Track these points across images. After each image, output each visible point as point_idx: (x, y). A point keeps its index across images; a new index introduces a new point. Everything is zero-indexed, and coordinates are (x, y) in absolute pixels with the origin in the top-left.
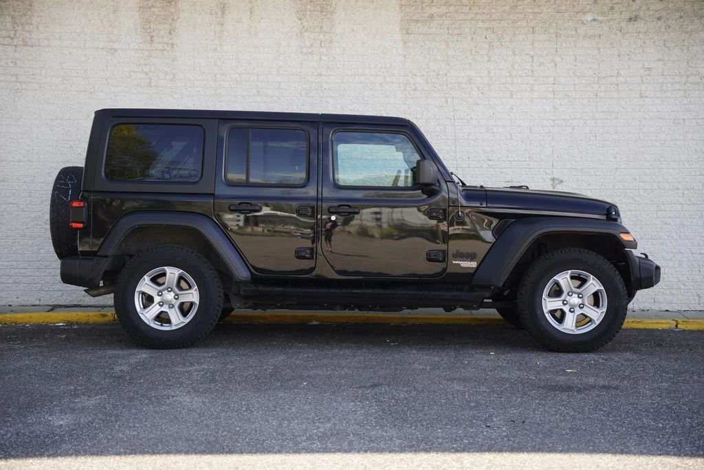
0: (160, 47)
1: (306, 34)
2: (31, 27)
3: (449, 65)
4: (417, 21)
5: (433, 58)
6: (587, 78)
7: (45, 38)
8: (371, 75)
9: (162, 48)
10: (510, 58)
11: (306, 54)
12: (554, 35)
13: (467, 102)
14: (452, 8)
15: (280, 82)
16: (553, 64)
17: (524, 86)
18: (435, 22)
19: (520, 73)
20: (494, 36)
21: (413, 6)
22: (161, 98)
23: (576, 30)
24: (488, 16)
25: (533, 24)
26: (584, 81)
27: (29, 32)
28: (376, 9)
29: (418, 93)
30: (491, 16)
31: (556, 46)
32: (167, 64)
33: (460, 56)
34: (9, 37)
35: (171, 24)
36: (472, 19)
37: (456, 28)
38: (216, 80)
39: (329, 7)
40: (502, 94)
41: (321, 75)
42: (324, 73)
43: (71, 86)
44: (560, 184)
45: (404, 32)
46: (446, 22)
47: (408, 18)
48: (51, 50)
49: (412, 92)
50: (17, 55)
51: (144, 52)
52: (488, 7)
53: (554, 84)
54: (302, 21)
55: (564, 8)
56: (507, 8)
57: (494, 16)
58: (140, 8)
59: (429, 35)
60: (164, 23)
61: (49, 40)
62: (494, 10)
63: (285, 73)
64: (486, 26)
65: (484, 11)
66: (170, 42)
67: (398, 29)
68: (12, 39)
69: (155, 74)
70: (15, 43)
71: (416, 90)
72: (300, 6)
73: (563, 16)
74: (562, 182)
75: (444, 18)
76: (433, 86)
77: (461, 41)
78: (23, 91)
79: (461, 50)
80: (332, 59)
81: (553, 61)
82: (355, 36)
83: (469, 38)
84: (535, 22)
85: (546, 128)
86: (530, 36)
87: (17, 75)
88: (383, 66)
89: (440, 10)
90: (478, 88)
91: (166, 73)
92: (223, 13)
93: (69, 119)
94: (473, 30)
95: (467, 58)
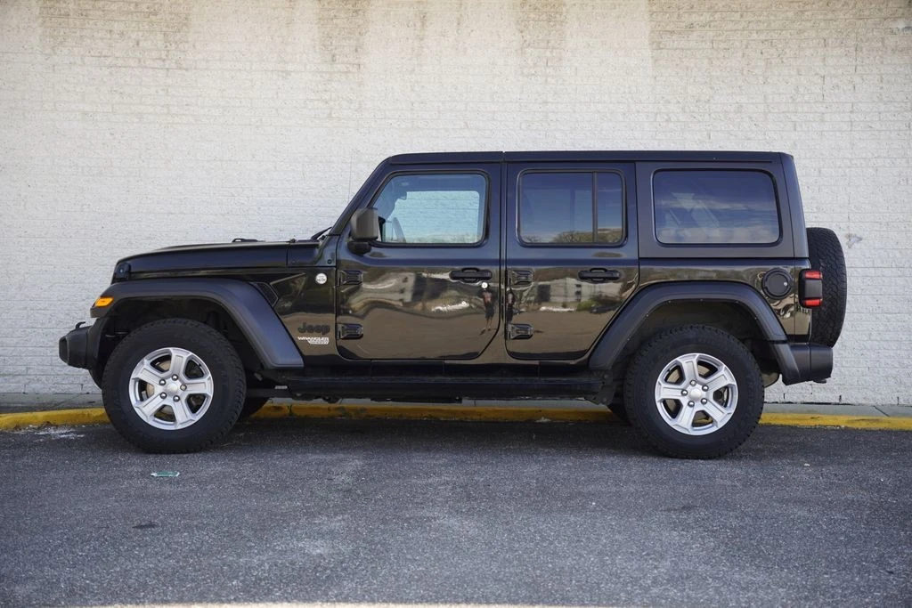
0: (343, 68)
1: (529, 50)
2: (186, 46)
3: (711, 88)
4: (672, 32)
5: (692, 80)
6: (896, 104)
7: (204, 60)
8: (611, 103)
9: (346, 70)
10: (793, 80)
11: (527, 76)
12: (853, 49)
13: (736, 136)
14: (717, 16)
15: (494, 112)
16: (851, 87)
17: (812, 115)
18: (695, 34)
19: (806, 98)
20: (773, 51)
21: (666, 12)
22: (343, 133)
23: (883, 42)
24: (766, 24)
25: (824, 34)
26: (892, 108)
27: (184, 51)
28: (619, 17)
29: (671, 125)
30: (769, 25)
31: (854, 63)
32: (351, 89)
33: (727, 77)
34: (160, 59)
35: (358, 40)
36: (743, 29)
37: (722, 41)
38: (412, 110)
39: (558, 16)
40: (782, 126)
41: (546, 102)
42: (550, 100)
43: (234, 118)
44: (858, 241)
45: (655, 45)
46: (711, 33)
47: (659, 29)
48: (209, 74)
49: (665, 124)
50: (169, 81)
51: (324, 75)
52: (765, 13)
53: (851, 112)
54: (523, 34)
55: (867, 13)
56: (790, 14)
57: (772, 25)
58: (320, 19)
59: (686, 50)
60: (350, 39)
61: (208, 61)
62: (772, 18)
63: (501, 100)
64: (762, 37)
65: (761, 18)
66: (356, 61)
67: (647, 42)
68: (164, 60)
69: (337, 103)
70: (167, 66)
71: (668, 121)
72: (520, 14)
73: (865, 24)
74: (860, 239)
75: (707, 28)
76: (692, 116)
77: (728, 58)
78: (174, 126)
79: (728, 70)
80: (560, 82)
81: (851, 82)
82: (591, 52)
83: (740, 54)
84: (828, 32)
85: (840, 170)
86: (820, 50)
87: (168, 106)
88: (627, 91)
89: (702, 18)
90: (750, 118)
91: (350, 101)
92: (423, 24)
93: (230, 160)
94: (745, 42)
95: (736, 79)
